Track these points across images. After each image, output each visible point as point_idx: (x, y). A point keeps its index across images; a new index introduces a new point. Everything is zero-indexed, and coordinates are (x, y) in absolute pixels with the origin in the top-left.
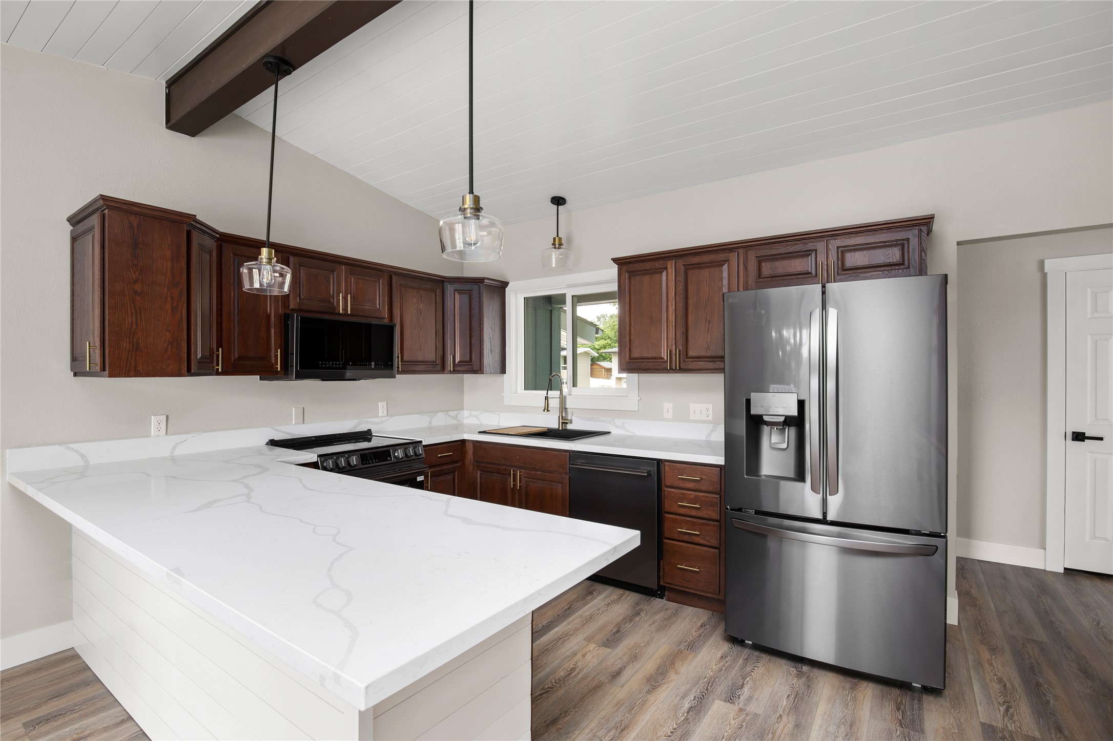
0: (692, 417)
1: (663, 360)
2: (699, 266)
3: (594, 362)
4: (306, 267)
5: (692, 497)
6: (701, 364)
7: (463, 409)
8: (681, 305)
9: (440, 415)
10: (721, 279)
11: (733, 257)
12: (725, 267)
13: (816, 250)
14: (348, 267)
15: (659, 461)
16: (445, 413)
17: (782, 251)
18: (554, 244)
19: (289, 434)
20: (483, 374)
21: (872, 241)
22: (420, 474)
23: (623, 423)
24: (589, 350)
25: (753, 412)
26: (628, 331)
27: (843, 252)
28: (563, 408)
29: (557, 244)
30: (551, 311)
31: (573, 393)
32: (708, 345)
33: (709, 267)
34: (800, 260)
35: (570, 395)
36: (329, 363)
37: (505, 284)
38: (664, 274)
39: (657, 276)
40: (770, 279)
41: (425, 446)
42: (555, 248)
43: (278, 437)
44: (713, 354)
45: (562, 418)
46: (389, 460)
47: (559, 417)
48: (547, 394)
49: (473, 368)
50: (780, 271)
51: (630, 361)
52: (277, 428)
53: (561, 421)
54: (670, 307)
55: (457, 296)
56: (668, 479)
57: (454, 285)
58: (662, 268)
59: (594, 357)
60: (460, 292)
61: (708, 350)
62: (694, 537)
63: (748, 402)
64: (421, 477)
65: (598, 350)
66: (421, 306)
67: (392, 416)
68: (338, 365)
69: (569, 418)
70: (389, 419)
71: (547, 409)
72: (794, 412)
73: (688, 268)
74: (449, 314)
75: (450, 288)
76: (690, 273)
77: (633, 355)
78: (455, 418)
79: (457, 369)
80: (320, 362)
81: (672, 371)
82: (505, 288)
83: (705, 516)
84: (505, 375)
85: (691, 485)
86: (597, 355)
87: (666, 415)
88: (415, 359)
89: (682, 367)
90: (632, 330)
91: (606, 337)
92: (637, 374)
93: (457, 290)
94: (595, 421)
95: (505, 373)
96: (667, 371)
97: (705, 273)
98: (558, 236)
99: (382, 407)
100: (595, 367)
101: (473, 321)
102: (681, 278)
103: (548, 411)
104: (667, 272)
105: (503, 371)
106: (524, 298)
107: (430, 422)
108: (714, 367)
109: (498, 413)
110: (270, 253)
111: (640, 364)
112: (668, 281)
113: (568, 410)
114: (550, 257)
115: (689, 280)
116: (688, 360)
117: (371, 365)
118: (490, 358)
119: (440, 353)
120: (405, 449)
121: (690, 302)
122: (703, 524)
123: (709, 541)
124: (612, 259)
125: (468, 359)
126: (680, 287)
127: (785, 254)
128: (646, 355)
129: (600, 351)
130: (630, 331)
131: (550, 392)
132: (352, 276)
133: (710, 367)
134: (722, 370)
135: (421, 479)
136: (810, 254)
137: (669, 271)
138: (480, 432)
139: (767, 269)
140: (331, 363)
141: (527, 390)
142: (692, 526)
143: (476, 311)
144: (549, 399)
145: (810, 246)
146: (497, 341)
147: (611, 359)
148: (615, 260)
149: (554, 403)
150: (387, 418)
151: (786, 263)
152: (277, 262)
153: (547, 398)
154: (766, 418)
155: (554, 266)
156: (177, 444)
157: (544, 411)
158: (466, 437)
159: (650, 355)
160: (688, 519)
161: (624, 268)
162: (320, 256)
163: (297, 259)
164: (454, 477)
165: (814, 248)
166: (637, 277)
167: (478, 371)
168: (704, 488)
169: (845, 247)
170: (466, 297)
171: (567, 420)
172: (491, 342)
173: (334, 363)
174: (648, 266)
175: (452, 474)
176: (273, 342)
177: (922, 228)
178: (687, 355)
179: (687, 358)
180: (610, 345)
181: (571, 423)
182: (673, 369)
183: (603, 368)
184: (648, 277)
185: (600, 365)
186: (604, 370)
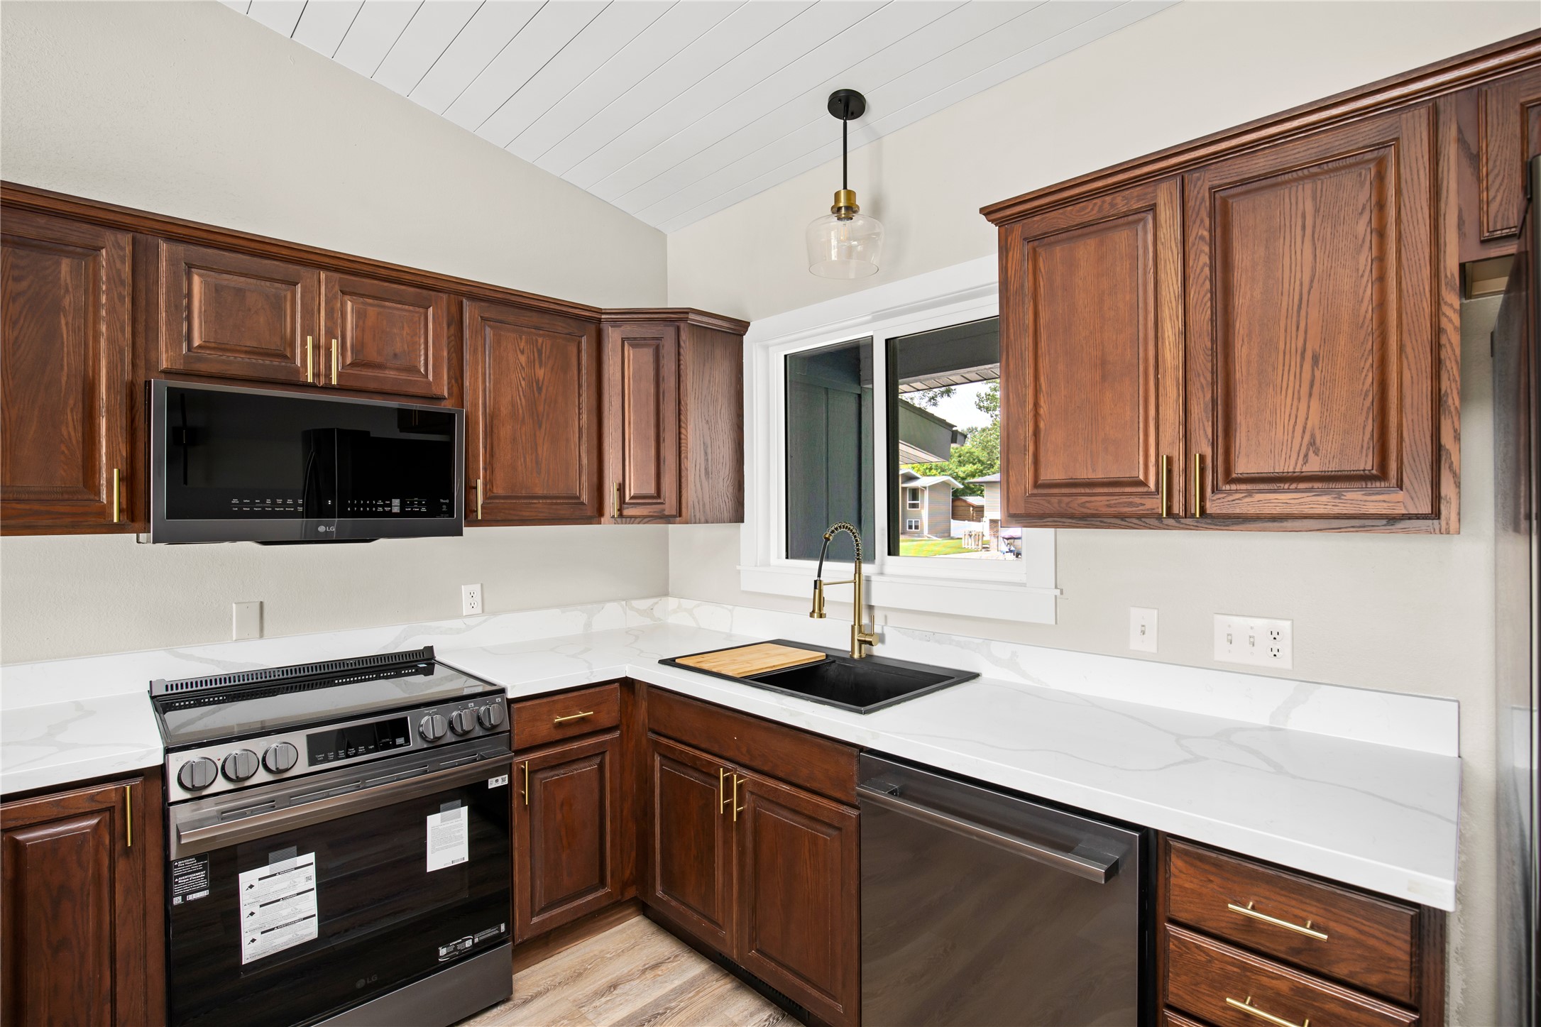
1: (1145, 489)
2: (1275, 180)
3: (957, 496)
4: (211, 269)
5: (1282, 986)
7: (666, 595)
9: (613, 609)
14: (337, 276)
15: (1148, 834)
16: (624, 603)
18: (837, 208)
19: (218, 663)
20: (686, 523)
22: (496, 772)
23: (1017, 654)
24: (949, 480)
26: (1030, 406)
28: (862, 604)
29: (846, 209)
30: (860, 396)
31: (888, 570)
32: (1313, 436)
33: (1312, 179)
35: (882, 574)
36: (263, 501)
37: (740, 327)
41: (516, 701)
42: (838, 216)
44: (1333, 467)
45: (860, 631)
46: (401, 745)
47: (853, 627)
48: (819, 575)
49: (664, 510)
51: (1036, 491)
52: (183, 651)
53: (856, 637)
54: (1168, 325)
55: (629, 352)
57: (622, 329)
58: (1137, 212)
59: (957, 489)
60: (635, 342)
61: (1311, 453)
64: (500, 778)
65: (963, 479)
66: (540, 373)
67: (495, 613)
68: (290, 506)
69: (880, 630)
70: (485, 621)
71: (818, 610)
73: (1227, 196)
75: (613, 337)
76: (1235, 210)
77: (1046, 476)
78: (648, 613)
79: (628, 513)
80: (235, 501)
81: (1171, 522)
82: (742, 336)
84: (742, 524)
86: (962, 487)
87: (1136, 643)
89: (1211, 508)
90: (1042, 403)
91: (974, 460)
93: (628, 339)
94: (941, 643)
95: (743, 522)
96: (1154, 522)
98: (845, 188)
99: (469, 594)
100: (958, 503)
101: (662, 407)
102: (1203, 232)
103: (821, 616)
104: (1155, 219)
105: (738, 517)
106: (786, 356)
107: (588, 625)
108: (1336, 510)
109: (730, 607)
111: (1066, 499)
112: (1160, 246)
113: (875, 612)
114: (826, 237)
115: (1233, 234)
116: (1234, 487)
117: (390, 505)
118: (704, 487)
119: (591, 477)
121: (1239, 302)
124: (982, 211)
125: (651, 490)
126: (1203, 260)
128: (1084, 474)
129: (966, 481)
130: (1036, 405)
131: (827, 565)
132: (346, 297)
133: (1321, 510)
135: (500, 784)
137: (1163, 215)
138: (663, 662)
140: (268, 501)
141: (793, 558)
143: (669, 384)
144: (825, 588)
146: (724, 451)
147: (982, 491)
149: (840, 597)
150: (481, 619)
153: (818, 585)
157: (812, 615)
158: (631, 671)
159: (1099, 475)
161: (1020, 228)
162: (253, 245)
163: (181, 249)
164: (601, 767)
166: (1058, 249)
167: (675, 516)
170: (647, 354)
171: (871, 635)
172: (706, 453)
173: (279, 501)
174: (1092, 210)
175: (598, 760)
176: (104, 450)
178: (1230, 471)
179: (1229, 480)
180: (981, 471)
181: (882, 639)
182: (1175, 517)
183: (970, 505)
184: (1092, 243)
185: (965, 501)
186: (971, 509)
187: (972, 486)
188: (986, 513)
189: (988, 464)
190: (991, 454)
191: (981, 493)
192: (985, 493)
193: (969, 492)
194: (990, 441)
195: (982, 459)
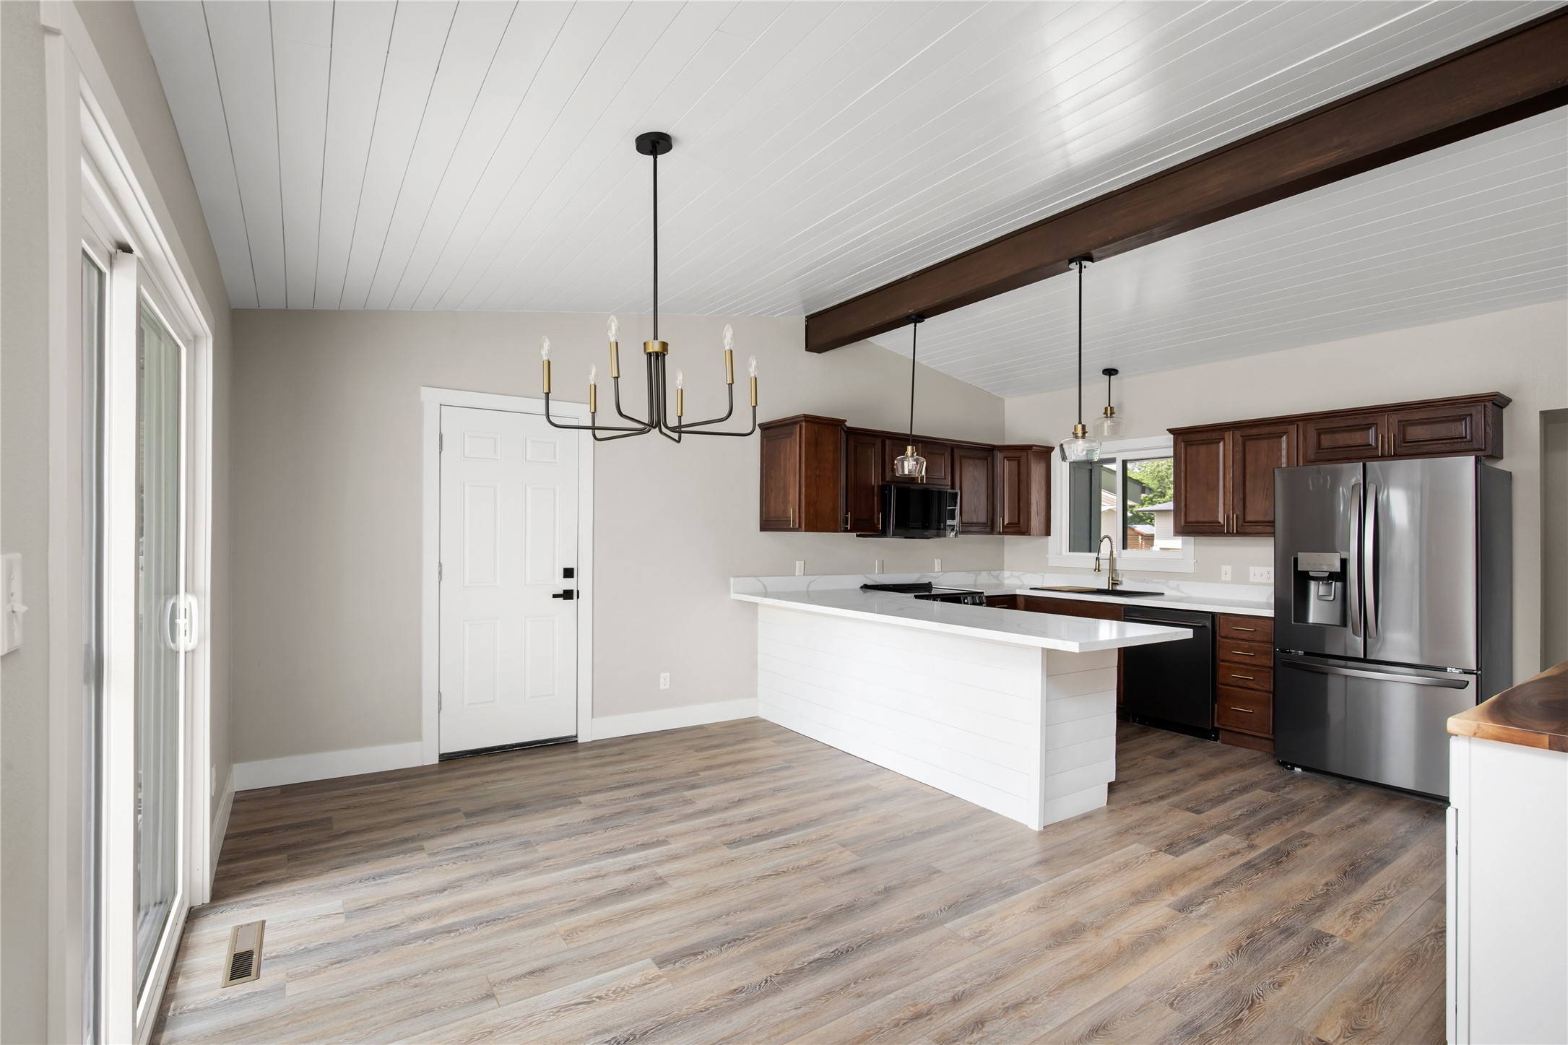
0: (1252, 579)
1: (1219, 525)
2: (1257, 437)
5: (1246, 646)
6: (1259, 529)
7: (1003, 570)
8: (1239, 473)
9: (984, 574)
10: (1280, 450)
11: (1293, 429)
12: (1284, 438)
13: (1377, 424)
14: (923, 444)
15: (1213, 614)
17: (1342, 424)
18: (1106, 413)
19: (874, 581)
20: (1030, 535)
21: (1434, 416)
23: (1178, 585)
25: (1300, 569)
26: (1183, 497)
27: (1404, 426)
28: (1113, 570)
29: (1109, 412)
30: (1091, 470)
31: (1123, 556)
32: (1260, 510)
33: (1267, 438)
34: (1360, 433)
37: (1050, 450)
38: (1221, 444)
39: (1215, 446)
40: (1330, 450)
41: (987, 597)
42: (1107, 417)
43: (869, 583)
44: (1264, 521)
45: (1112, 579)
47: (1110, 578)
48: (1094, 557)
49: (1021, 530)
50: (1341, 443)
51: (1192, 525)
52: (867, 575)
53: (1111, 582)
54: (1228, 475)
55: (1006, 463)
56: (1223, 630)
57: (1003, 453)
58: (1219, 439)
60: (1009, 459)
61: (1266, 516)
62: (1248, 682)
63: (1296, 560)
66: (976, 474)
67: (946, 572)
69: (1120, 579)
71: (1098, 569)
72: (1337, 568)
73: (1246, 439)
74: (998, 479)
75: (999, 457)
76: (1248, 443)
77: (1191, 519)
78: (997, 577)
79: (1005, 530)
81: (1229, 535)
82: (1050, 454)
83: (1259, 664)
84: (1050, 538)
85: (1245, 636)
87: (1223, 578)
88: (970, 521)
89: (1240, 531)
90: (1188, 495)
92: (1193, 538)
93: (1006, 457)
94: (1147, 583)
95: (1050, 535)
96: (1224, 535)
97: (1264, 444)
98: (1109, 405)
99: (937, 563)
101: (1021, 486)
102: (1239, 448)
103: (1099, 571)
104: (1224, 442)
105: (1048, 533)
106: (1069, 462)
107: (976, 580)
108: (1265, 533)
109: (1042, 574)
110: (913, 449)
111: (1195, 527)
112: (1226, 451)
113: (1118, 571)
114: (1102, 425)
115: (1247, 451)
116: (1245, 524)
118: (1036, 521)
119: (990, 516)
120: (973, 597)
121: (1248, 470)
122: (1256, 671)
123: (1262, 686)
124: (1167, 430)
125: (1016, 521)
126: (1238, 457)
127: (1345, 427)
128: (1202, 519)
130: (1186, 496)
132: (925, 452)
134: (1273, 534)
136: (1371, 428)
137: (1227, 441)
138: (1031, 589)
139: (1327, 441)
141: (1074, 551)
142: (1247, 672)
143: (1023, 477)
144: (1100, 560)
145: (1370, 421)
146: (1043, 505)
148: (1171, 431)
150: (942, 573)
151: (1346, 435)
152: (917, 455)
153: (1097, 559)
154: (1311, 574)
155: (1106, 434)
156: (811, 582)
157: (1095, 571)
158: (1018, 592)
159: (1206, 520)
160: (1242, 666)
161: (1180, 438)
165: (1375, 422)
166: (1194, 447)
167: (1025, 533)
168: (1258, 639)
169: (1406, 421)
170: (1015, 464)
171: (1117, 580)
172: (1037, 506)
174: (1204, 436)
176: (876, 507)
177: (1487, 403)
178: (1244, 519)
179: (1245, 522)
180: (1151, 499)
181: (1121, 583)
182: (1230, 533)
183: (1139, 534)
184: (1205, 447)
185: (1133, 529)
186: (1140, 537)
187: (1141, 514)
188: (1156, 541)
189: (1159, 492)
190: (1161, 481)
191: (1151, 521)
192: (1155, 522)
193: (1137, 520)
194: (1161, 471)
195: (1153, 486)
